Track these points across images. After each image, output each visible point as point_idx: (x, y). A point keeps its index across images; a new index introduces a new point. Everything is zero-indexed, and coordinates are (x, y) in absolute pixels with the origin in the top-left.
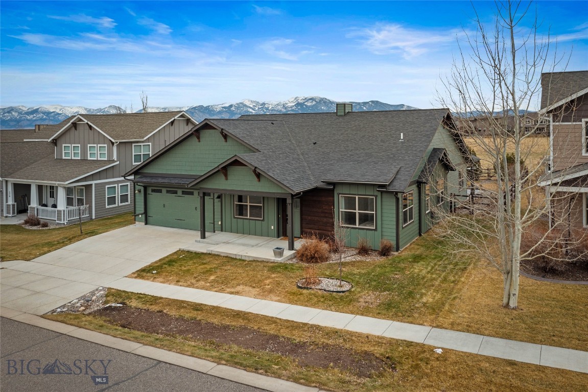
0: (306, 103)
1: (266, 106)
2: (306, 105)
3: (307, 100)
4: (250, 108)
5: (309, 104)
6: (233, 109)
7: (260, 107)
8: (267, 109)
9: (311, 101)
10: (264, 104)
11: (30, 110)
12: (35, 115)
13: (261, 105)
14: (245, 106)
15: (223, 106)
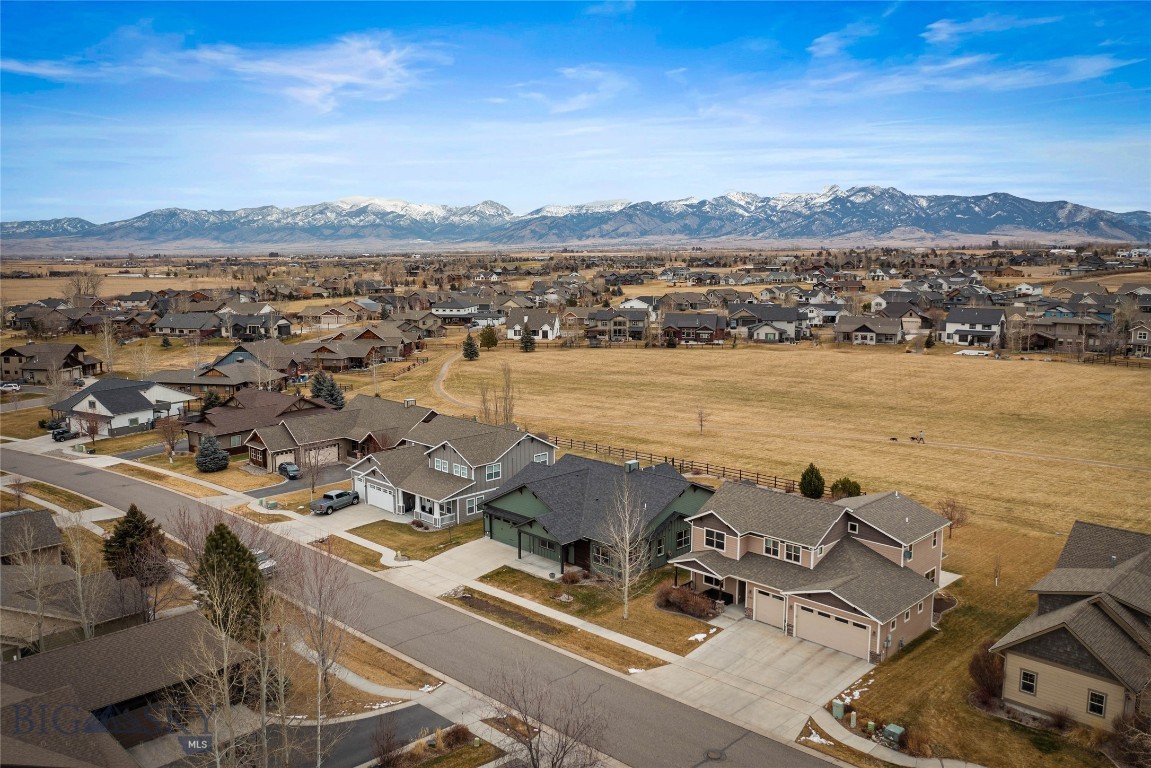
0: (852, 198)
1: (772, 203)
2: (851, 202)
3: (855, 191)
4: (740, 206)
5: (858, 199)
6: (707, 208)
7: (760, 205)
8: (773, 209)
9: (863, 194)
10: (767, 199)
11: (354, 209)
12: (362, 218)
13: (762, 202)
14: (731, 202)
15: (687, 203)
